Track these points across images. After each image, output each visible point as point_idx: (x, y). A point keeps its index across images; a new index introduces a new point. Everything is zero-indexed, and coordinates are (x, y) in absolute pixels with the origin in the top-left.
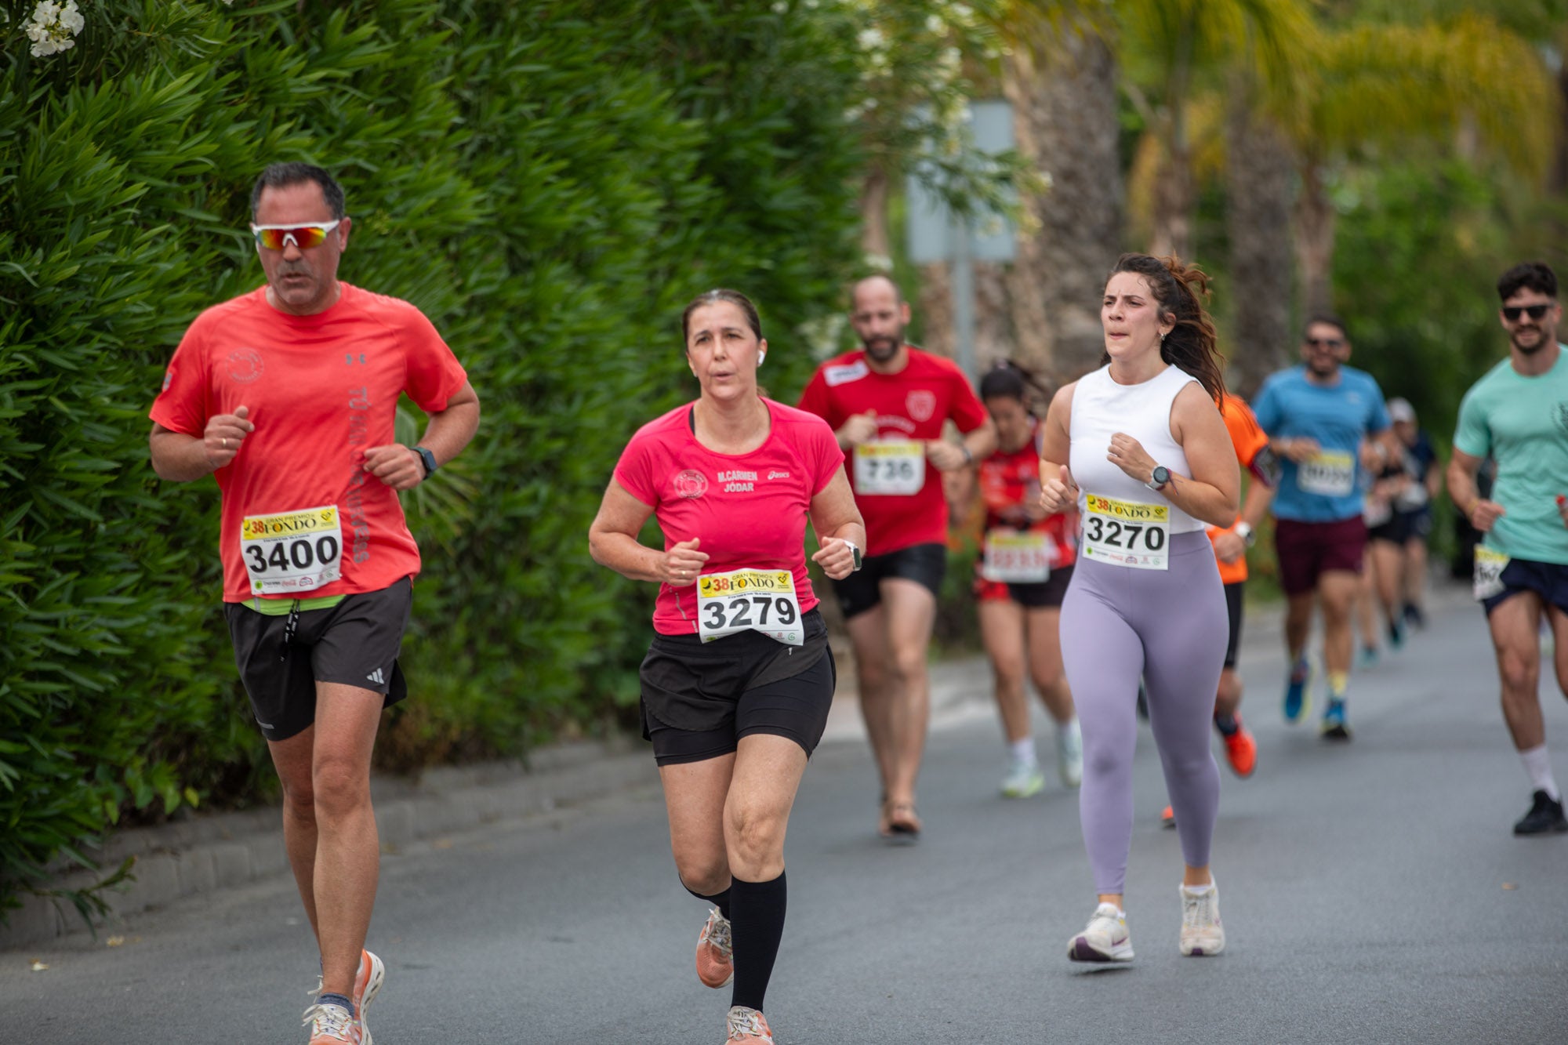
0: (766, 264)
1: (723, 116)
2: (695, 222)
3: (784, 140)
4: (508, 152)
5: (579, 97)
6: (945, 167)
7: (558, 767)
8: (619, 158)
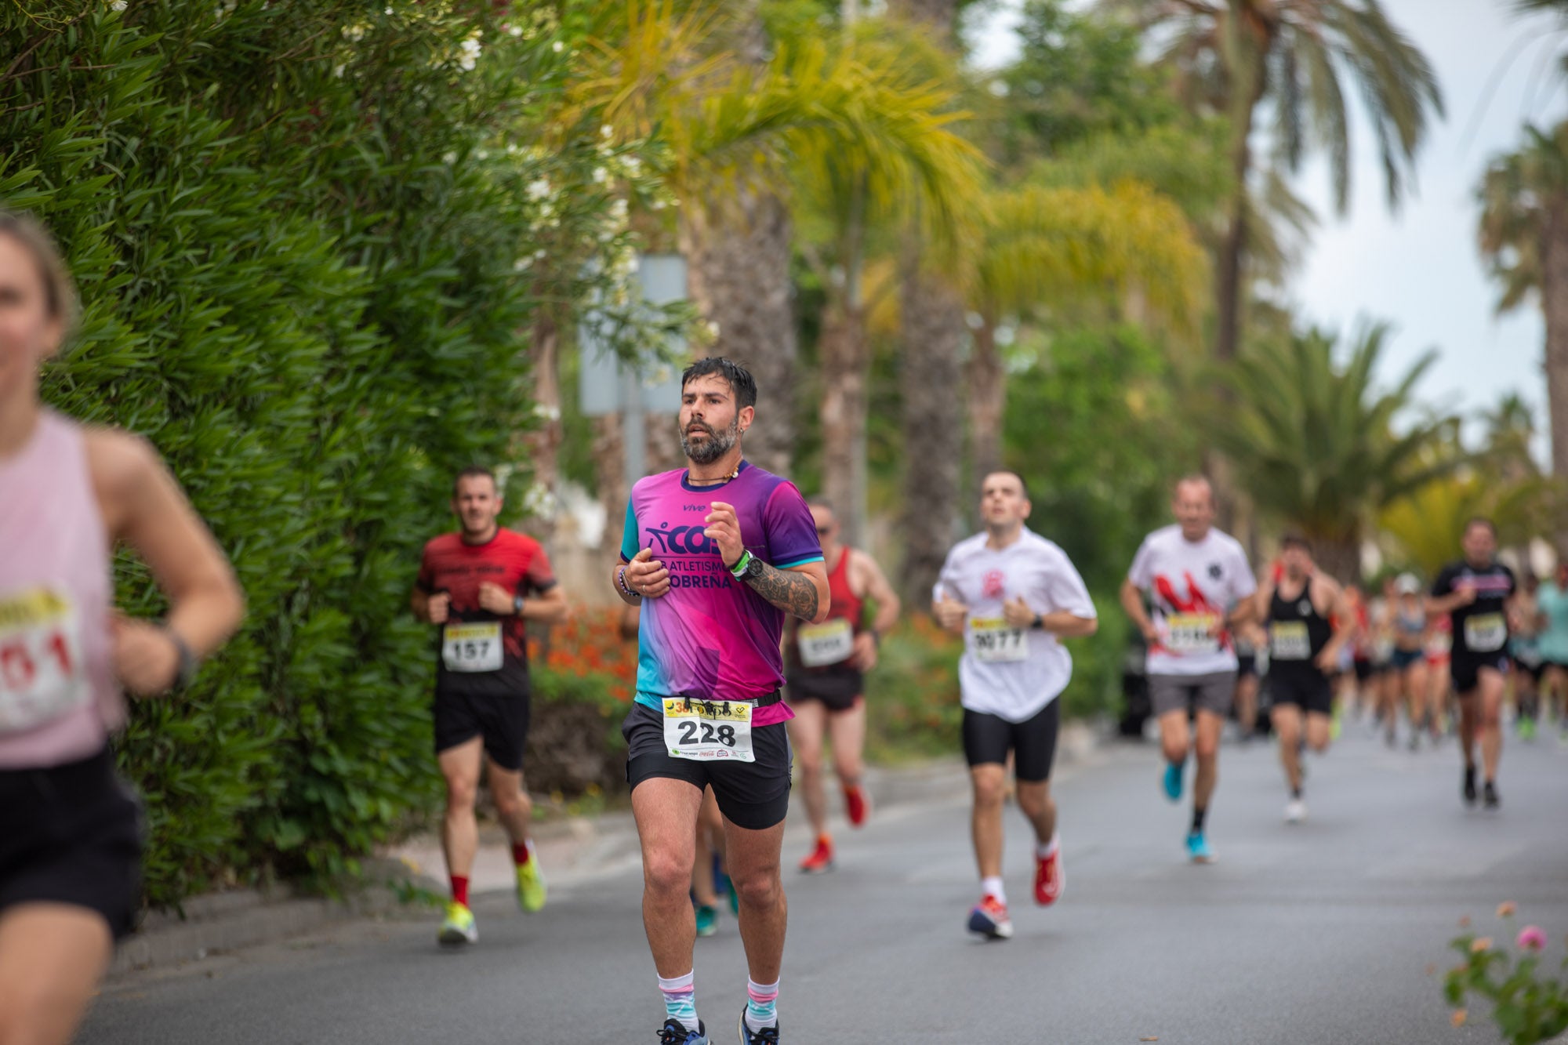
0: (433, 412)
1: (391, 264)
2: (362, 370)
3: (451, 289)
4: (171, 297)
5: (246, 242)
6: (612, 316)
7: (214, 915)
8: (282, 305)
